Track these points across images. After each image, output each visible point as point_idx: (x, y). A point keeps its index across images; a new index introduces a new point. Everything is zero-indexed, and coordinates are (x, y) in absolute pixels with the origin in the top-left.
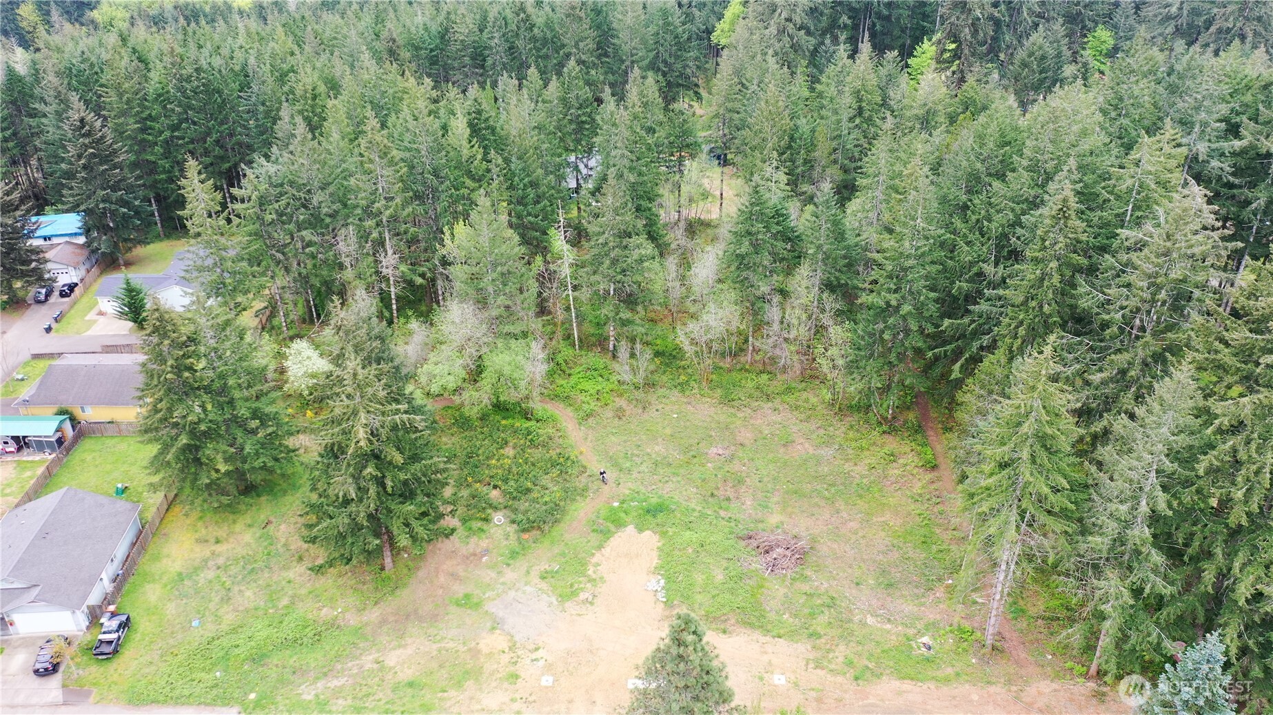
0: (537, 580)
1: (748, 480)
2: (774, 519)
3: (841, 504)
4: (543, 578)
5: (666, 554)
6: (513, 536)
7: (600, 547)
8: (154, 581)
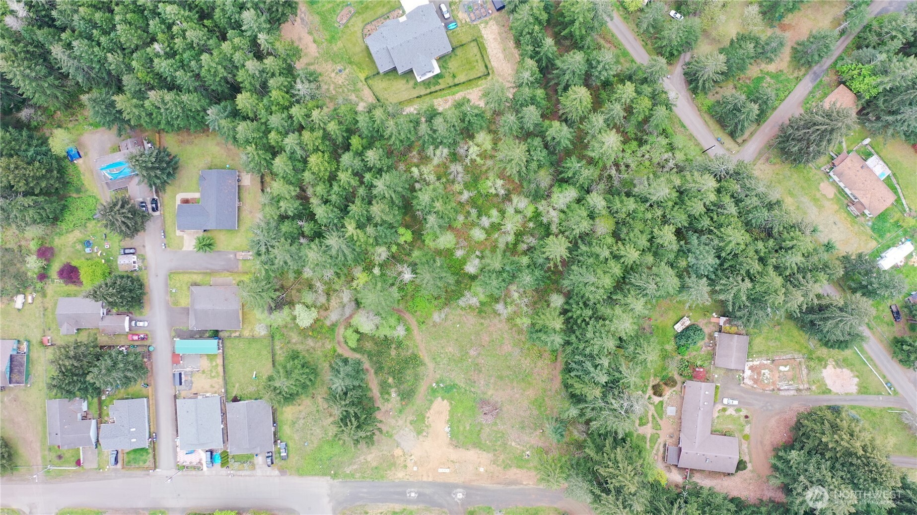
0: (409, 425)
1: (483, 369)
2: (490, 393)
3: (515, 384)
4: (411, 424)
5: (452, 414)
6: (399, 403)
7: (429, 409)
8: (285, 424)
